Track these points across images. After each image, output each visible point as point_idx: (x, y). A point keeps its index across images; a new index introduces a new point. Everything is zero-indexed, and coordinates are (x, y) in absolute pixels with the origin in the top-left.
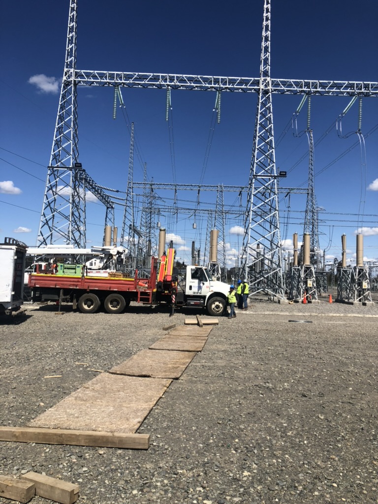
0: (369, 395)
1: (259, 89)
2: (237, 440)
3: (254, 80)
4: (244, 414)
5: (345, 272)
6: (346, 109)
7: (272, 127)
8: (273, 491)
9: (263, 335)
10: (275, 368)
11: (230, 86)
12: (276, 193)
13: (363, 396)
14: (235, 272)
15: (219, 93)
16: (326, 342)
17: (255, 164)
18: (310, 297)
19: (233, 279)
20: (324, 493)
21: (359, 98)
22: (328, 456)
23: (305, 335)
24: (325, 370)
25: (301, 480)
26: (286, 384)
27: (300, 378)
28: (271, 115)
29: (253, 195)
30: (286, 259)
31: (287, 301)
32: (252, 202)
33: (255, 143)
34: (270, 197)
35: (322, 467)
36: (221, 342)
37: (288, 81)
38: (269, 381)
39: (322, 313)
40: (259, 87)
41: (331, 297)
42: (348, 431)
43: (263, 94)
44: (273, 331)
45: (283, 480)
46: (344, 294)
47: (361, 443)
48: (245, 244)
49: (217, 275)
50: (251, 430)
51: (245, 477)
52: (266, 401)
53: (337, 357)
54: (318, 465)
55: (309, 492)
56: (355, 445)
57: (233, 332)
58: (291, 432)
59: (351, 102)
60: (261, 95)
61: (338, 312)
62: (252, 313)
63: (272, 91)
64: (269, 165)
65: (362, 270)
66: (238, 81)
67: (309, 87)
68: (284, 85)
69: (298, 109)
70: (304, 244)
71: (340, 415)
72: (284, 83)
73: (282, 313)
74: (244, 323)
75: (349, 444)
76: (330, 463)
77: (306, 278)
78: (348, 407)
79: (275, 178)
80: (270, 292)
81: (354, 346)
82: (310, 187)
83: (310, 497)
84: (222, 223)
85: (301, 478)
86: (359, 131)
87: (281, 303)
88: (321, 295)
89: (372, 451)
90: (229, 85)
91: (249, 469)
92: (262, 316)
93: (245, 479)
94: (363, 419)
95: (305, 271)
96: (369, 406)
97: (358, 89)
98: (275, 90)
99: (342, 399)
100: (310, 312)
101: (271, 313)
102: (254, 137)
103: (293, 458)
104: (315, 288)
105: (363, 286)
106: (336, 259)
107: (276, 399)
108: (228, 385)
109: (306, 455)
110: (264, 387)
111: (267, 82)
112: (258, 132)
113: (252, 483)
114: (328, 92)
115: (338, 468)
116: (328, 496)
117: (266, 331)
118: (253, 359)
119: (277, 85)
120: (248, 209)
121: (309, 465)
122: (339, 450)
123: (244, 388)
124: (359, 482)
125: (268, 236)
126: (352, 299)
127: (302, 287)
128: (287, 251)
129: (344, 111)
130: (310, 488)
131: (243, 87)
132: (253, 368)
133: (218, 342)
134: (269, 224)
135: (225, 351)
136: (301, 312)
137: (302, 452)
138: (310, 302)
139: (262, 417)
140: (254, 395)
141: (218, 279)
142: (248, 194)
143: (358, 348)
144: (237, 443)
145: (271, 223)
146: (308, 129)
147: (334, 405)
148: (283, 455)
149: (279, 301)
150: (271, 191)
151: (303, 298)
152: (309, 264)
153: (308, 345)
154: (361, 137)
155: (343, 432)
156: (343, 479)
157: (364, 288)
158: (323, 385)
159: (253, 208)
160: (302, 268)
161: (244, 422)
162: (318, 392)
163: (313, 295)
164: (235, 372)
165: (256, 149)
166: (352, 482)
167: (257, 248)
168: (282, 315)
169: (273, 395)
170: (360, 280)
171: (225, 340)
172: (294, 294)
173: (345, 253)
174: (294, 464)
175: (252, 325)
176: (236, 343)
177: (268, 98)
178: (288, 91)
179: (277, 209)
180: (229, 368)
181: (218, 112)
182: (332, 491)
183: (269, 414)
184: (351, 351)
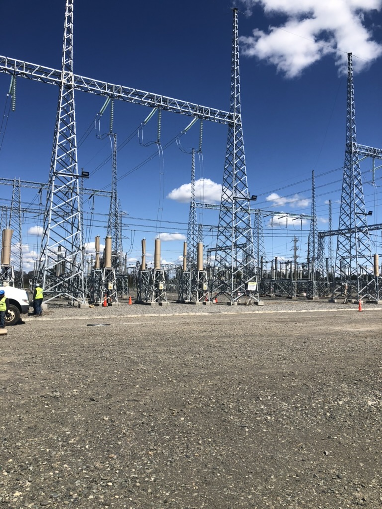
0: (153, 390)
1: (61, 82)
2: (11, 460)
3: (55, 71)
4: (24, 430)
5: (144, 274)
6: (147, 118)
7: (75, 125)
8: (45, 505)
9: (57, 341)
10: (66, 375)
11: (28, 72)
12: (78, 193)
13: (148, 391)
14: (33, 276)
15: (14, 77)
16: (121, 343)
17: (56, 161)
18: (110, 300)
19: (31, 284)
20: (99, 494)
21: (159, 111)
22: (107, 456)
23: (101, 338)
24: (116, 371)
25: (77, 487)
26: (75, 390)
27: (91, 382)
28: (73, 112)
29: (53, 194)
30: (89, 262)
31: (87, 305)
32: (52, 200)
33: (56, 139)
34: (71, 197)
35: (100, 469)
36: (7, 354)
37: (92, 80)
38: (57, 390)
39: (121, 315)
40: (60, 81)
41: (131, 299)
42: (130, 427)
43: (64, 88)
44: (68, 337)
45: (58, 492)
46: (143, 295)
47: (140, 436)
48: (44, 246)
49: (11, 279)
50: (29, 445)
51: (15, 497)
52: (51, 411)
53: (130, 356)
54: (97, 468)
55: (84, 497)
56: (134, 439)
57: (24, 342)
58: (73, 440)
59: (151, 113)
60: (62, 89)
61: (136, 312)
62: (49, 319)
63: (75, 88)
64: (71, 164)
65: (160, 272)
66: (37, 69)
67: (112, 91)
68: (88, 84)
69: (101, 111)
70: (106, 247)
71: (125, 413)
72: (88, 82)
73: (81, 318)
74: (38, 331)
75: (129, 440)
76: (108, 463)
77: (107, 281)
78: (132, 404)
79: (77, 178)
80: (71, 296)
81: (146, 345)
82: (114, 191)
83: (84, 502)
84: (19, 221)
85: (77, 485)
86: (158, 141)
87: (81, 307)
88: (122, 297)
89: (149, 443)
90: (26, 71)
91: (22, 488)
92: (59, 322)
93: (16, 499)
94: (145, 414)
95: (107, 274)
96: (152, 400)
97: (158, 102)
98: (78, 87)
99: (128, 397)
100: (109, 314)
101: (70, 318)
102: (55, 132)
103: (72, 465)
104: (116, 291)
105: (160, 287)
106: (138, 262)
107: (62, 407)
108: (10, 400)
109: (86, 459)
110: (51, 396)
111: (69, 76)
112: (59, 128)
113: (24, 502)
114: (131, 99)
115: (116, 466)
116: (102, 497)
117: (62, 338)
118: (42, 368)
119: (80, 82)
120: (48, 208)
121: (87, 470)
122: (119, 448)
123: (27, 401)
124: (134, 475)
125: (69, 237)
126: (150, 300)
127: (103, 290)
128: (90, 254)
129: (146, 120)
130: (85, 493)
131: (42, 76)
132: (42, 378)
133: (4, 354)
134: (70, 226)
135: (11, 363)
136: (101, 315)
137: (82, 457)
138: (110, 305)
139: (44, 430)
140: (38, 407)
141: (11, 285)
142: (48, 192)
143: (150, 346)
144: (11, 463)
145: (72, 224)
146: (111, 132)
147: (120, 404)
148: (62, 465)
149: (79, 305)
150: (73, 191)
151: (104, 301)
152: (110, 267)
153: (102, 348)
154: (159, 147)
155: (125, 429)
156: (119, 476)
157: (160, 289)
158: (112, 387)
159: (53, 207)
160: (103, 271)
161: (22, 439)
162: (106, 394)
163: (113, 297)
164: (20, 385)
165: (57, 146)
166: (127, 477)
167: (58, 251)
168: (81, 320)
169: (60, 404)
170: (157, 282)
171: (13, 351)
172: (95, 298)
173: (144, 257)
174: (72, 472)
175: (47, 332)
176: (26, 354)
177: (71, 93)
178: (91, 90)
179: (79, 210)
180: (13, 381)
181: (13, 98)
182: (107, 490)
183: (52, 425)
184: (143, 349)
